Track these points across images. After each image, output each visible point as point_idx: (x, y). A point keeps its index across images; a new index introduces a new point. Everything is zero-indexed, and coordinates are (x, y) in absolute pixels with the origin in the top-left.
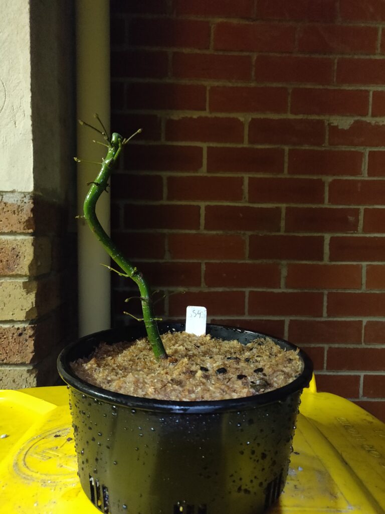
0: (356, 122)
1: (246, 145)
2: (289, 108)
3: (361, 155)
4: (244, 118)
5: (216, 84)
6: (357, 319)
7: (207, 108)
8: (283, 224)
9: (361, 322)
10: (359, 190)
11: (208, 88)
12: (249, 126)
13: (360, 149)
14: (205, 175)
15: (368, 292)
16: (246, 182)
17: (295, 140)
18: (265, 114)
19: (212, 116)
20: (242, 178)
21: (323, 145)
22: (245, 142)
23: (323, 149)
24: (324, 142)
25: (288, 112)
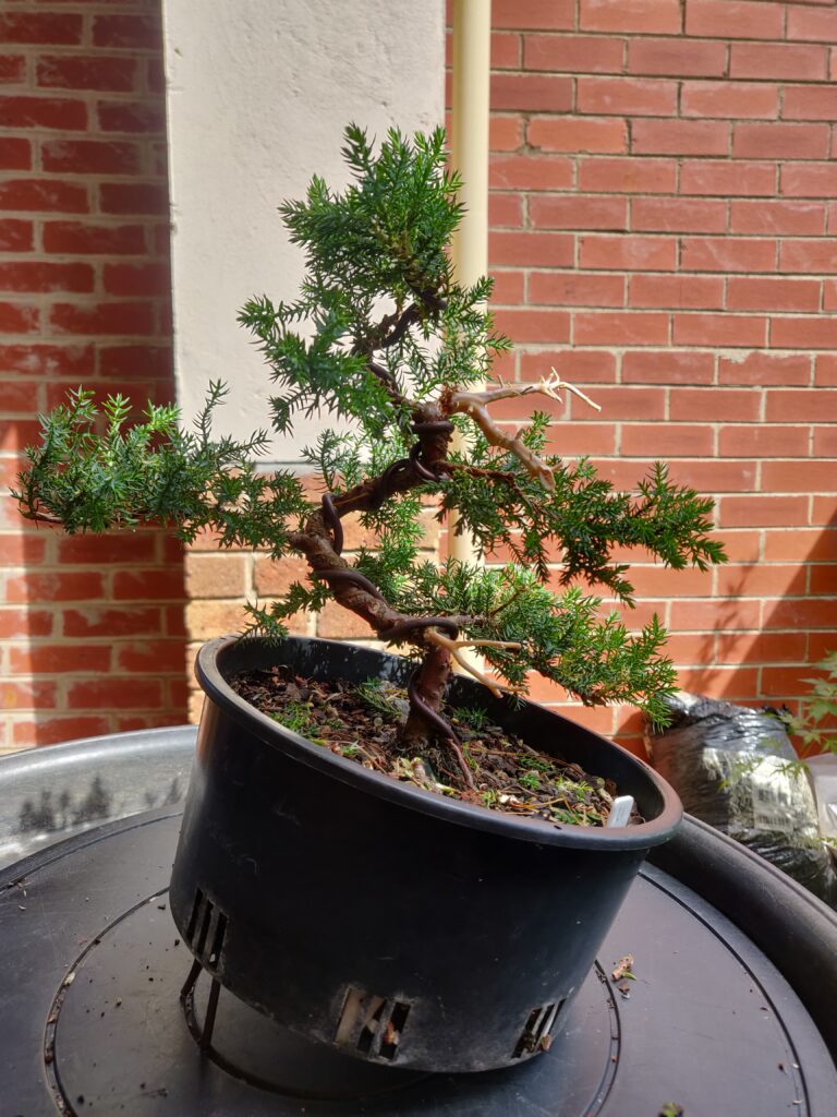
0: (752, 355)
1: (617, 386)
2: (670, 338)
3: (758, 395)
4: (616, 352)
5: (582, 311)
6: (754, 599)
7: (572, 341)
9: (758, 602)
10: (756, 438)
11: (572, 316)
12: (623, 363)
13: (757, 389)
14: (569, 423)
15: (767, 564)
16: (619, 431)
17: (678, 378)
18: (642, 346)
19: (578, 349)
20: (614, 426)
21: (712, 383)
22: (618, 380)
23: (712, 389)
24: (713, 380)
25: (670, 343)
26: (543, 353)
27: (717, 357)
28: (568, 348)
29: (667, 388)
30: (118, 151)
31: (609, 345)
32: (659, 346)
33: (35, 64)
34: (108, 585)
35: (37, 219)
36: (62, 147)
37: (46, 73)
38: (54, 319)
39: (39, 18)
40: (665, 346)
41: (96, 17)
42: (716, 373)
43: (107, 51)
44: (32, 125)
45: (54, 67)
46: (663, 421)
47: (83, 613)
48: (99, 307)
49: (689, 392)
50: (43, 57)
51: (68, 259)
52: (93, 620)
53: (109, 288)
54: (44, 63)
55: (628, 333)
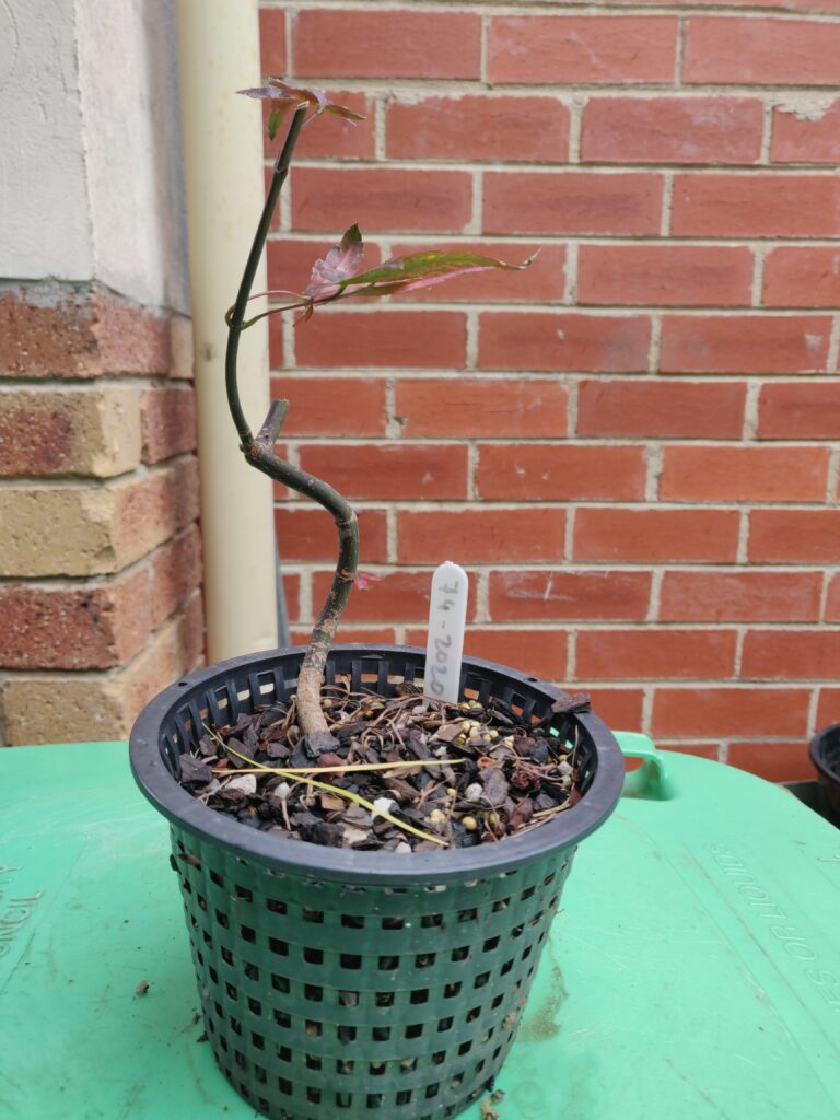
1: (572, 169)
4: (572, 99)
6: (813, 569)
7: (484, 77)
8: (653, 356)
9: (821, 574)
10: (836, 269)
11: (486, 23)
12: (583, 119)
14: (479, 240)
16: (572, 257)
17: (690, 151)
18: (621, 86)
19: (497, 93)
20: (564, 247)
21: (756, 162)
22: (574, 157)
23: (756, 173)
24: (758, 156)
25: (677, 80)
26: (429, 100)
27: (768, 109)
28: (476, 90)
29: (668, 173)
31: (556, 85)
32: (656, 86)
40: (669, 85)
42: (766, 141)
46: (658, 237)
49: (711, 179)
55: (594, 60)
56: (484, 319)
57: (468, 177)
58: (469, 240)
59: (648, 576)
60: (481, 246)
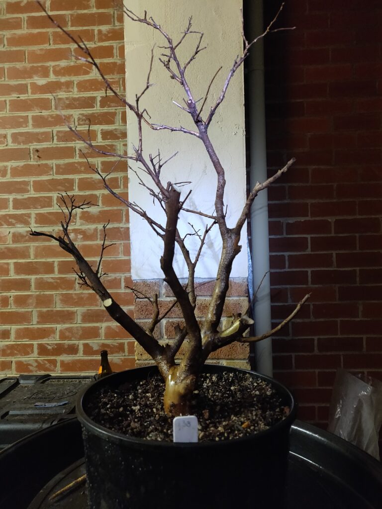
1: (333, 235)
2: (357, 212)
4: (331, 219)
5: (313, 201)
7: (309, 214)
8: (358, 279)
11: (309, 204)
12: (334, 224)
14: (310, 253)
16: (334, 256)
17: (362, 229)
19: (313, 219)
20: (332, 254)
22: (333, 232)
25: (357, 214)
26: (296, 222)
28: (308, 219)
29: (357, 235)
30: (109, 148)
31: (326, 216)
32: (353, 215)
33: (77, 117)
34: (102, 332)
35: (76, 177)
36: (87, 148)
37: (81, 120)
38: (81, 218)
39: (78, 99)
41: (101, 97)
43: (106, 110)
44: (75, 141)
45: (84, 118)
46: (356, 250)
47: (91, 345)
48: (100, 212)
50: (80, 114)
51: (88, 193)
52: (96, 348)
53: (103, 204)
54: (81, 116)
56: (312, 272)
57: (307, 238)
58: (307, 253)
59: (362, 338)
60: (310, 255)
